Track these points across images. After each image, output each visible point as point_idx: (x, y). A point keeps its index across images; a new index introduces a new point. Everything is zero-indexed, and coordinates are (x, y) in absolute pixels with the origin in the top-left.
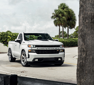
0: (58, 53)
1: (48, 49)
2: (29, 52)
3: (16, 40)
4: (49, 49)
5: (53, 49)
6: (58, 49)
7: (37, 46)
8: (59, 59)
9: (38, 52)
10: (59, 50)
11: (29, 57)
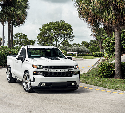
0: (72, 76)
1: (58, 71)
2: (34, 74)
3: (17, 57)
4: (60, 71)
5: (65, 71)
6: (71, 71)
7: (44, 67)
8: (73, 84)
9: (46, 74)
10: (73, 72)
11: (34, 81)
